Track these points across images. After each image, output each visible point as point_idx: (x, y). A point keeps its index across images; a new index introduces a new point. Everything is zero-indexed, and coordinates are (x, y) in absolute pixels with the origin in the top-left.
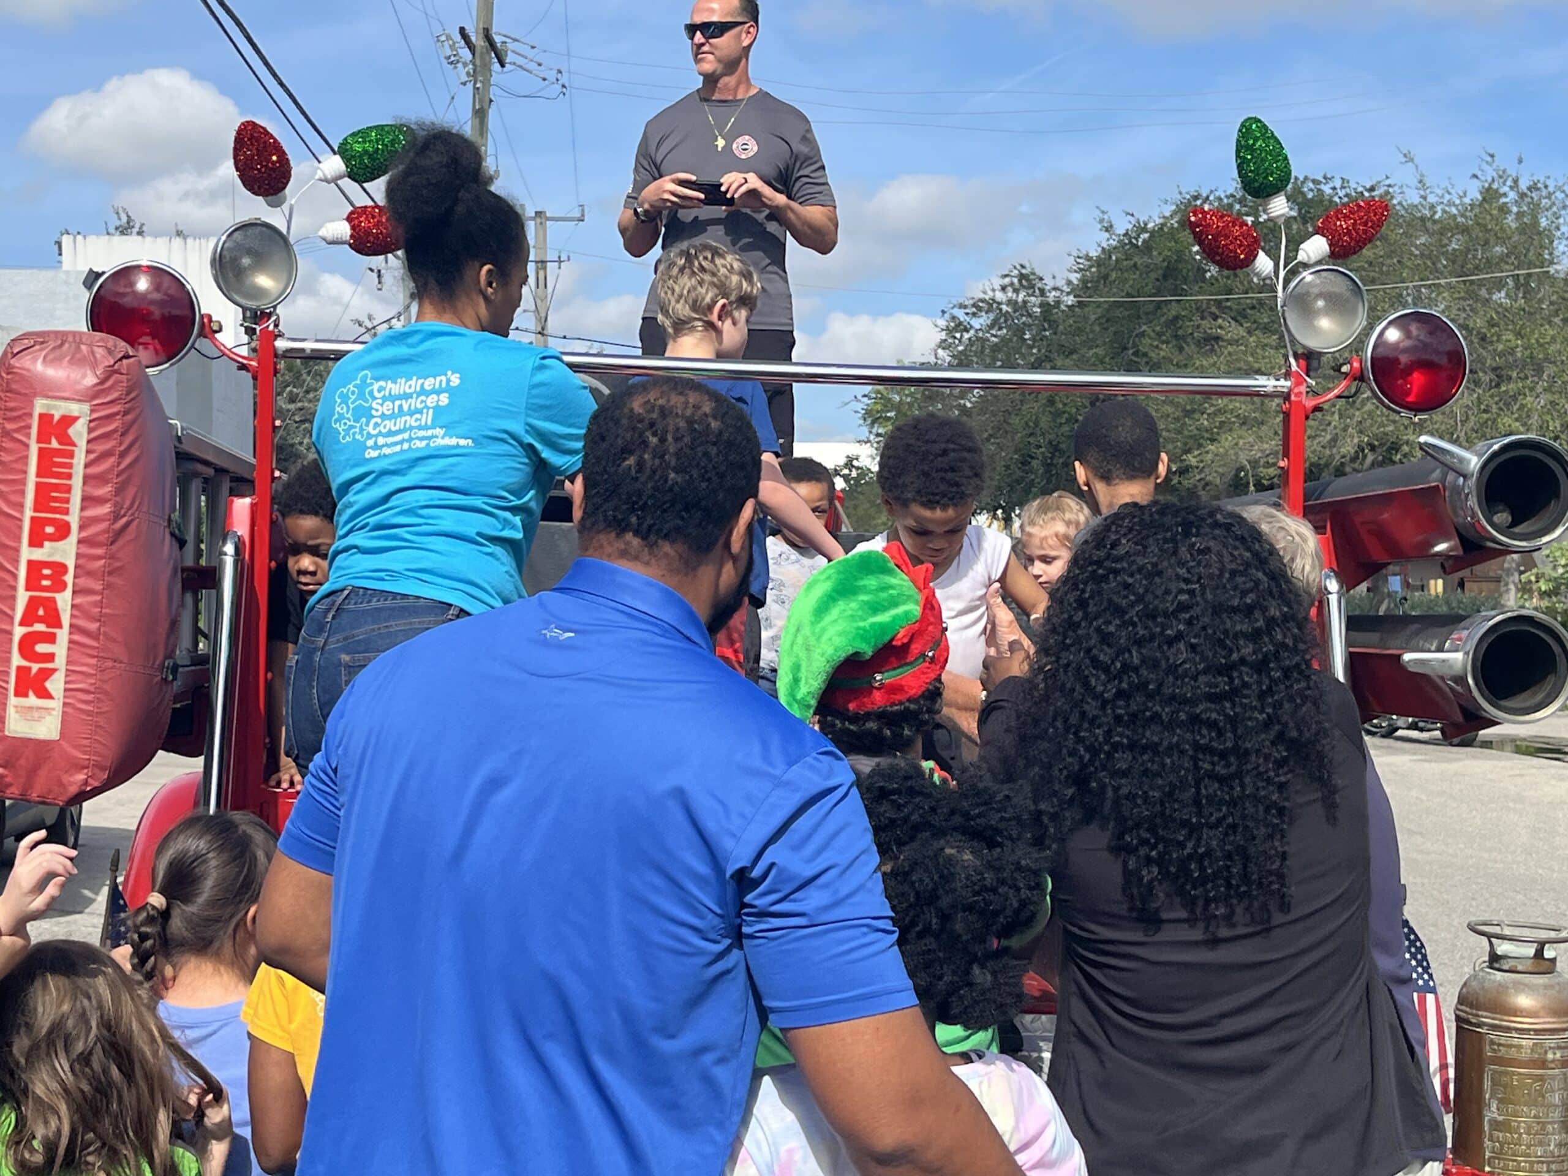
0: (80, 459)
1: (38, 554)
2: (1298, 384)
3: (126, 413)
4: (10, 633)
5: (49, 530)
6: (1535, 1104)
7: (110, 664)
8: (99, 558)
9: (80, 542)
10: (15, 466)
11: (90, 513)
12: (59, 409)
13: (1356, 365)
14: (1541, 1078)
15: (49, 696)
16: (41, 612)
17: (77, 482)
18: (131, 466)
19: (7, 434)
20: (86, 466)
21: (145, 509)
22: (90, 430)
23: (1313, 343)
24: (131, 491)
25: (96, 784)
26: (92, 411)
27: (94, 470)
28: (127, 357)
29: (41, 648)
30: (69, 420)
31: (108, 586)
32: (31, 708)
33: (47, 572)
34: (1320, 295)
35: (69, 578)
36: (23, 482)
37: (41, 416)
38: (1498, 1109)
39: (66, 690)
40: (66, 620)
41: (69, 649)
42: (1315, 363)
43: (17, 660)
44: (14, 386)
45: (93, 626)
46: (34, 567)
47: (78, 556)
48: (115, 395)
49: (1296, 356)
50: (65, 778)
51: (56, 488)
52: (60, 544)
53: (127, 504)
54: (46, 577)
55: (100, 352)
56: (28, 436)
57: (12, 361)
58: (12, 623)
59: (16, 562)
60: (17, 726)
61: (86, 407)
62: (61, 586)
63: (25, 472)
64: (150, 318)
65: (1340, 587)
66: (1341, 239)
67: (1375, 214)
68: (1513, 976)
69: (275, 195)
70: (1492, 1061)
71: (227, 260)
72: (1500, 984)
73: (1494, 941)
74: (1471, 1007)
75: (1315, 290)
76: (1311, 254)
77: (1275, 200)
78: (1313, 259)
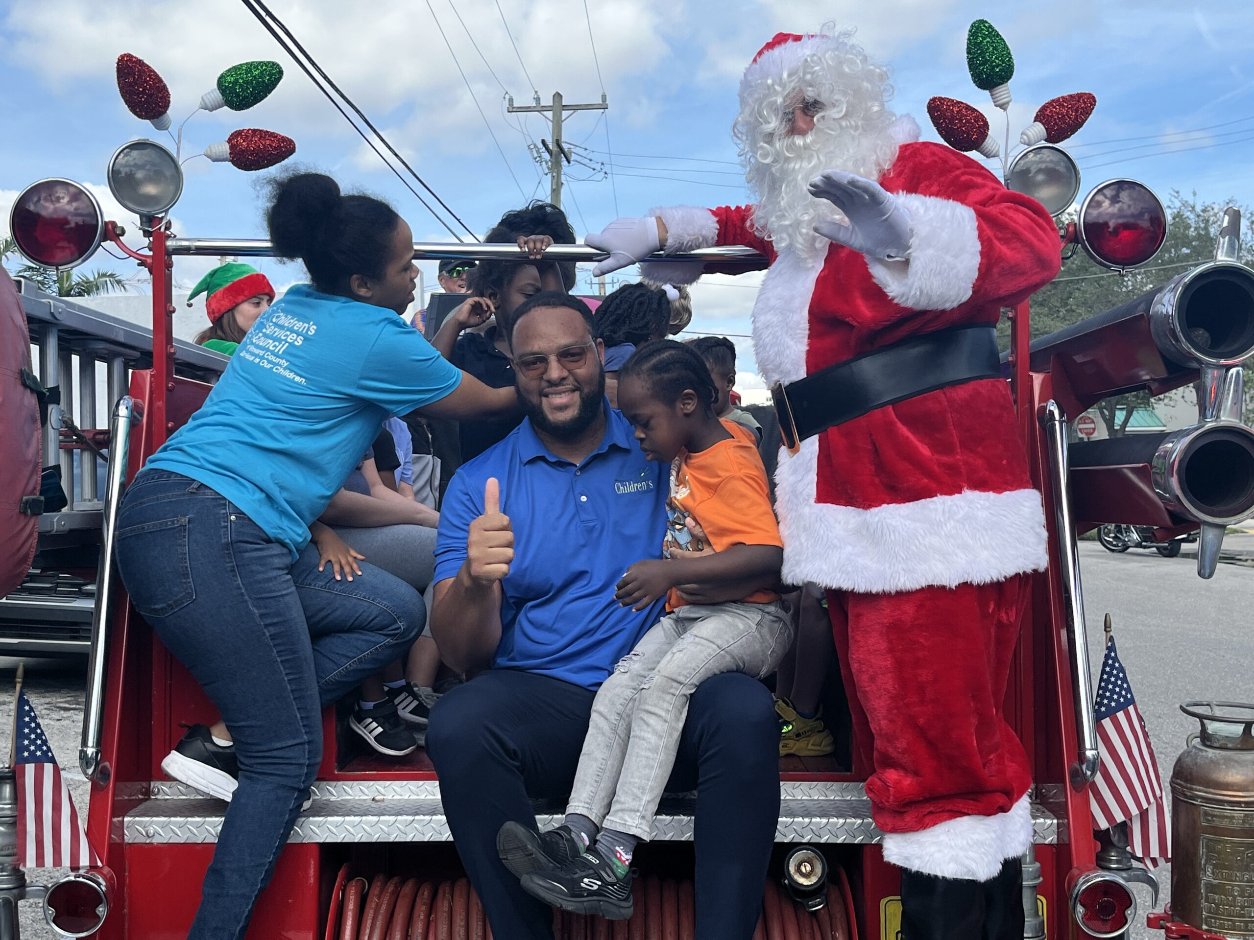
6: (1247, 869)
14: (1251, 846)
34: (1040, 171)
38: (1213, 873)
64: (67, 227)
65: (1061, 416)
66: (1056, 124)
67: (1085, 103)
68: (1223, 753)
69: (157, 118)
70: (1206, 830)
71: (123, 175)
72: (1212, 761)
73: (1206, 721)
74: (1186, 781)
75: (1035, 166)
76: (1032, 137)
77: (1001, 90)
78: (1033, 142)
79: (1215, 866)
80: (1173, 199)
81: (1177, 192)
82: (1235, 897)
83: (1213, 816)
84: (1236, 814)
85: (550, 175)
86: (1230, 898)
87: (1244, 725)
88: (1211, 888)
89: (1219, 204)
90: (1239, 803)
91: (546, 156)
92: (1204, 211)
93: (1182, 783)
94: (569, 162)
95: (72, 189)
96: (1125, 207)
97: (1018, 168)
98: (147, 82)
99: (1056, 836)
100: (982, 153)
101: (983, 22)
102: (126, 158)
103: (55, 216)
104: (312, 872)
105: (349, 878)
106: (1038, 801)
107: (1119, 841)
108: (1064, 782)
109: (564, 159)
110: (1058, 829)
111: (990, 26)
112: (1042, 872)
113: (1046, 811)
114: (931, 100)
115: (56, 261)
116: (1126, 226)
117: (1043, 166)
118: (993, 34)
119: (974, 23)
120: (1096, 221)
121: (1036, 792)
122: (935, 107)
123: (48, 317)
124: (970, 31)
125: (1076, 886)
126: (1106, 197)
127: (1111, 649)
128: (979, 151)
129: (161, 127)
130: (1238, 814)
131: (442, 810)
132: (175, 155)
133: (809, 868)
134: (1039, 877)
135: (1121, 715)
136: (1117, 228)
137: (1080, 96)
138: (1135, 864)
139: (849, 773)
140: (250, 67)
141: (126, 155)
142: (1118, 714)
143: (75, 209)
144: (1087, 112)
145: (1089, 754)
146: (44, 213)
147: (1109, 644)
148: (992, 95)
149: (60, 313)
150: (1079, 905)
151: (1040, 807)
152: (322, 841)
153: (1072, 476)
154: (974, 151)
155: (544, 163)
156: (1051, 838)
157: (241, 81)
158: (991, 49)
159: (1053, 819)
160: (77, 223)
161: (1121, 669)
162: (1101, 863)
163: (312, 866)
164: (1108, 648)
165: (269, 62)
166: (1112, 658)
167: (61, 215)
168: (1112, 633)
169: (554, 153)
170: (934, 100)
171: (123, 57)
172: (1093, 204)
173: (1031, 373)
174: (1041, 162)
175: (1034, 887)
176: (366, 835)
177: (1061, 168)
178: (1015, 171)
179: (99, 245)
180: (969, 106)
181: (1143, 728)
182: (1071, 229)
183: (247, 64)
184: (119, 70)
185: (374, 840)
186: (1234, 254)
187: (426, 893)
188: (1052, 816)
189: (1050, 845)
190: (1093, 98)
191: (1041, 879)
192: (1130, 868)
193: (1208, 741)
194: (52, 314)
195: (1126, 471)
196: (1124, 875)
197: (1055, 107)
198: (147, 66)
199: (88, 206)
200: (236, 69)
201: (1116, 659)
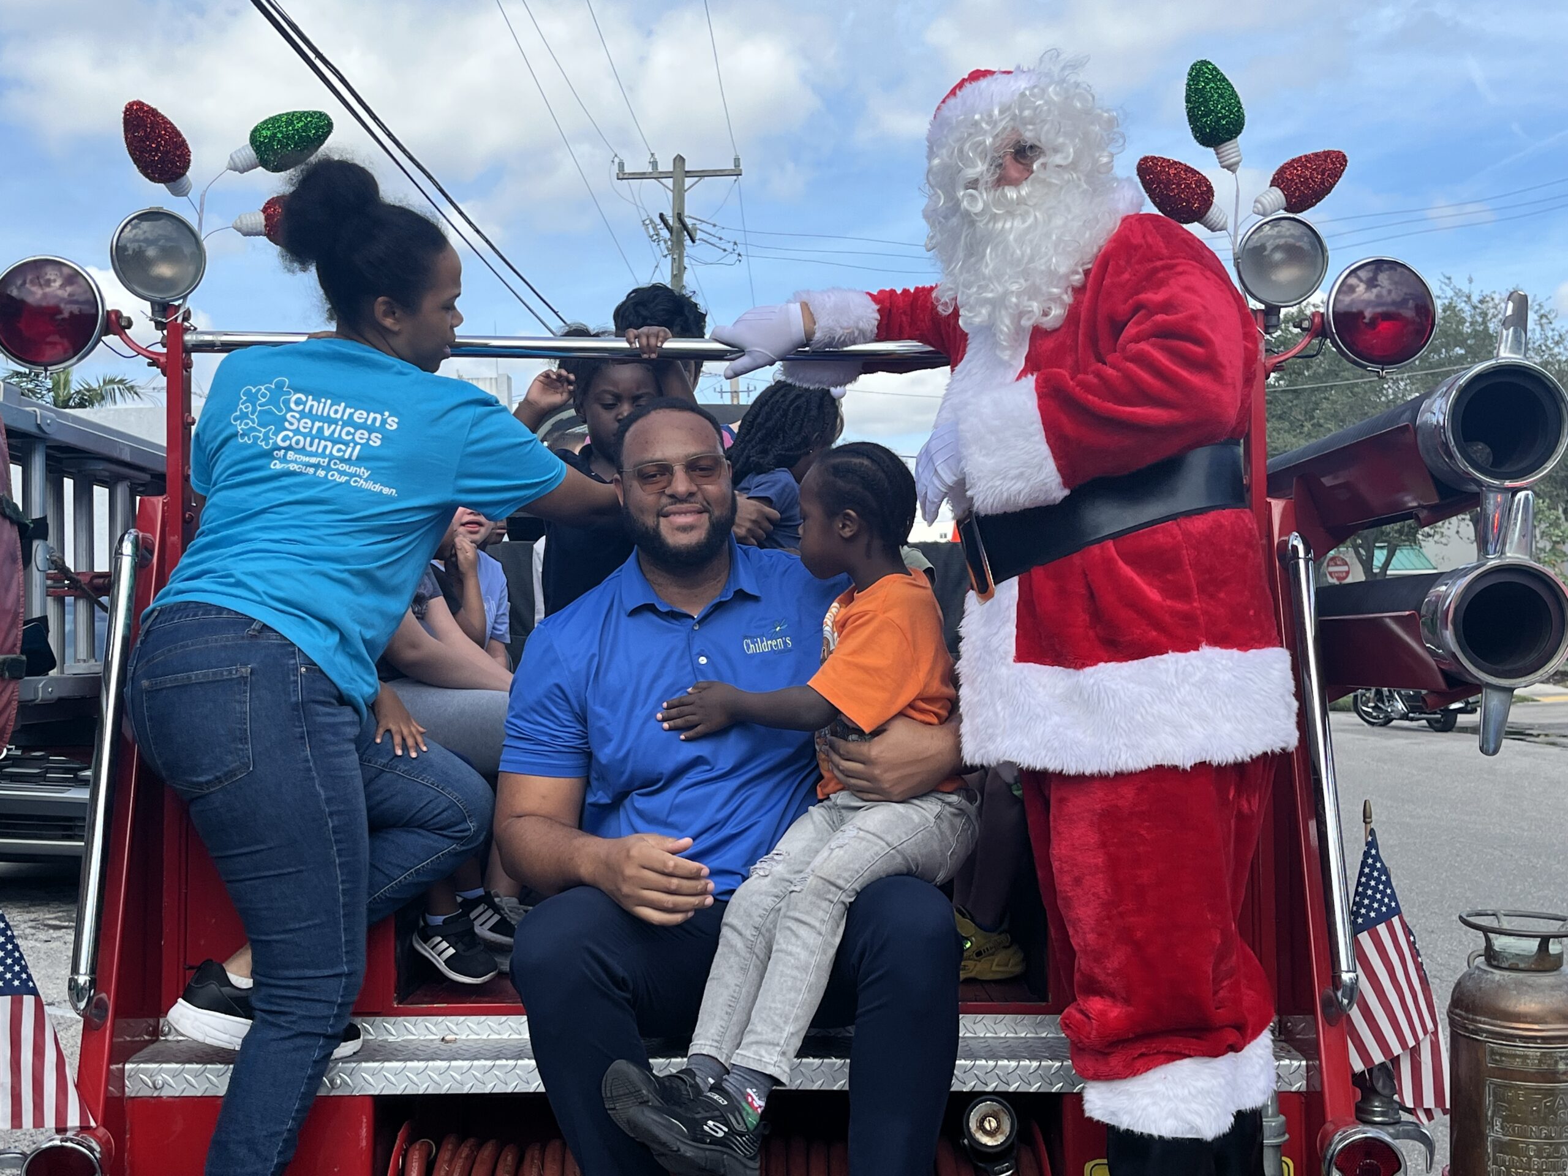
6: (1545, 1121)
14: (1550, 1092)
23: (1271, 298)
34: (1277, 248)
38: (1502, 1128)
42: (1273, 320)
64: (59, 317)
65: (1307, 552)
66: (1297, 188)
67: (1333, 163)
68: (1513, 975)
69: (174, 181)
70: (1495, 1074)
71: (130, 252)
72: (1500, 985)
73: (1491, 935)
74: (1467, 1010)
75: (1271, 241)
76: (1268, 206)
77: (1228, 147)
78: (1269, 211)
79: (1505, 1119)
80: (1444, 286)
81: (1449, 279)
82: (1530, 1158)
83: (1502, 1055)
84: (1530, 1052)
85: (669, 258)
86: (1524, 1159)
87: (1539, 939)
88: (1500, 1146)
89: (1500, 294)
90: (1535, 1038)
91: (665, 233)
92: (1481, 302)
93: (1463, 1013)
94: (693, 241)
95: (66, 271)
96: (1384, 292)
97: (1251, 244)
98: (160, 136)
99: (1305, 1082)
100: (1205, 226)
101: (1205, 63)
102: (134, 231)
103: (44, 304)
104: (364, 1132)
105: (411, 1140)
106: (1283, 1037)
107: (1384, 1087)
108: (1314, 1013)
109: (687, 237)
110: (1308, 1073)
111: (1215, 69)
112: (1288, 1127)
113: (1292, 1049)
114: (1141, 160)
115: (45, 360)
116: (1386, 316)
117: (1282, 241)
118: (1217, 76)
119: (1195, 65)
120: (1349, 310)
121: (1280, 1027)
122: (1147, 168)
123: (33, 430)
124: (1190, 74)
125: (1330, 1145)
126: (1361, 280)
127: (1372, 844)
128: (1202, 224)
129: (179, 191)
130: (1534, 1052)
131: (531, 1054)
132: (196, 227)
133: (994, 1124)
134: (1283, 1134)
135: (1382, 929)
136: (1375, 319)
137: (1327, 154)
138: (1405, 1117)
139: (1044, 1004)
140: (291, 118)
141: (134, 227)
142: (1378, 927)
143: (69, 295)
144: (1337, 175)
145: (1346, 977)
146: (30, 300)
147: (1370, 839)
148: (1217, 154)
149: (48, 425)
150: (1334, 1169)
151: (1284, 1045)
152: (377, 1093)
153: (1321, 628)
154: (1196, 223)
155: (662, 243)
156: (1299, 1085)
157: (279, 135)
158: (1216, 95)
159: (1301, 1061)
160: (71, 313)
161: (1384, 870)
162: (1362, 1116)
163: (364, 1125)
164: (1367, 844)
165: (315, 113)
166: (1373, 857)
167: (52, 302)
168: (1372, 825)
169: (675, 229)
170: (1145, 160)
171: (131, 105)
172: (1344, 288)
173: (1268, 500)
174: (1279, 236)
175: (1277, 1147)
176: (433, 1084)
177: (1305, 244)
178: (1247, 247)
179: (99, 340)
180: (1189, 167)
181: (1412, 945)
182: (1317, 320)
183: (288, 114)
184: (127, 122)
185: (443, 1092)
186: (1520, 349)
187: (509, 1158)
188: (1302, 1058)
189: (1297, 1093)
190: (1344, 156)
191: (1287, 1136)
192: (1398, 1122)
193: (1495, 960)
194: (39, 426)
195: (1388, 620)
196: (1391, 1130)
197: (1295, 169)
198: (162, 116)
199: (86, 292)
200: (274, 120)
201: (1377, 858)
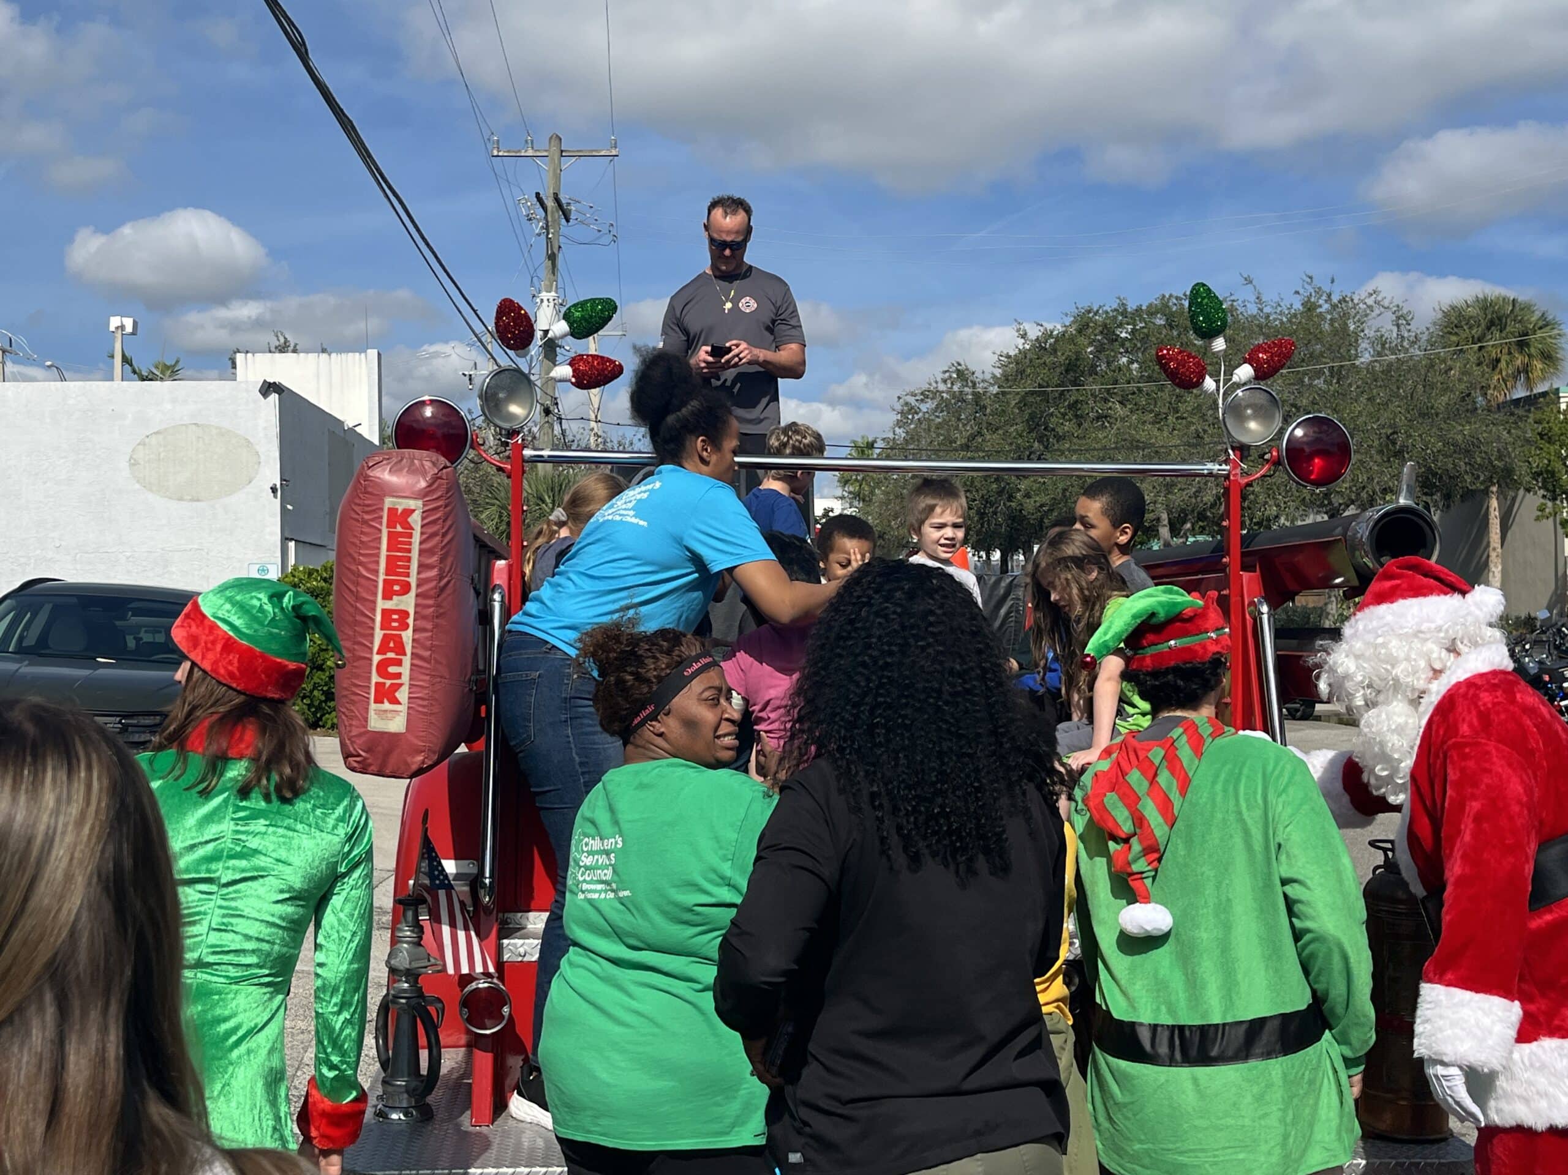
0: (416, 538)
1: (389, 605)
2: (1234, 468)
3: (446, 506)
4: (370, 660)
5: (396, 588)
7: (439, 680)
8: (429, 606)
9: (417, 596)
10: (371, 544)
11: (423, 576)
12: (402, 504)
13: (1275, 454)
15: (399, 703)
16: (392, 645)
17: (415, 555)
18: (449, 542)
19: (365, 522)
20: (421, 543)
21: (459, 572)
22: (423, 519)
23: (1245, 439)
24: (450, 560)
25: (430, 763)
26: (424, 505)
27: (426, 546)
28: (445, 467)
29: (392, 669)
30: (409, 512)
31: (436, 626)
32: (386, 711)
33: (395, 617)
34: (1248, 406)
35: (411, 621)
36: (378, 555)
37: (389, 509)
39: (410, 698)
40: (409, 649)
41: (411, 670)
42: (1246, 453)
43: (375, 678)
44: (370, 490)
45: (427, 654)
46: (386, 613)
47: (416, 605)
48: (439, 494)
49: (1233, 449)
50: (409, 759)
51: (400, 558)
52: (404, 598)
53: (447, 569)
54: (395, 620)
55: (428, 465)
56: (381, 523)
57: (370, 473)
58: (372, 653)
59: (373, 610)
60: (376, 723)
61: (420, 503)
62: (405, 627)
63: (379, 548)
65: (1270, 611)
67: (1285, 348)
69: (523, 349)
71: (489, 395)
74: (1374, 899)
83: (1394, 925)
85: (543, 237)
91: (540, 212)
93: (1372, 901)
94: (568, 221)
95: (439, 405)
97: (1232, 404)
101: (1203, 285)
102: (493, 382)
103: (429, 422)
111: (1208, 287)
118: (1208, 292)
119: (1196, 285)
124: (1192, 290)
129: (523, 355)
141: (493, 379)
144: (1288, 356)
146: (415, 419)
165: (605, 298)
169: (549, 209)
171: (505, 300)
173: (1241, 573)
178: (1230, 406)
190: (1294, 346)
197: (1261, 353)
199: (458, 421)
200: (577, 304)
